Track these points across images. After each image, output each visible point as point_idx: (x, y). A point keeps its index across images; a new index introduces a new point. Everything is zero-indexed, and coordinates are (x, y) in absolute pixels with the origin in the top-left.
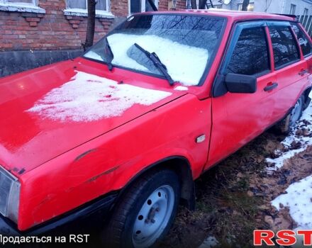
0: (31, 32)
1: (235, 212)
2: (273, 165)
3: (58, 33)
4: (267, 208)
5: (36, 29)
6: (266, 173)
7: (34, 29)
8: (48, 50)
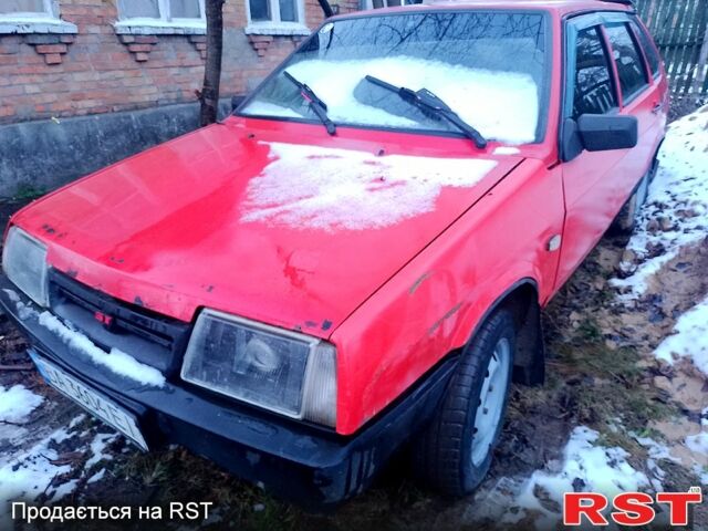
0: (51, 78)
1: (597, 381)
2: (629, 290)
3: (107, 75)
4: (651, 365)
5: (59, 69)
6: (622, 305)
7: (54, 69)
8: (89, 114)
